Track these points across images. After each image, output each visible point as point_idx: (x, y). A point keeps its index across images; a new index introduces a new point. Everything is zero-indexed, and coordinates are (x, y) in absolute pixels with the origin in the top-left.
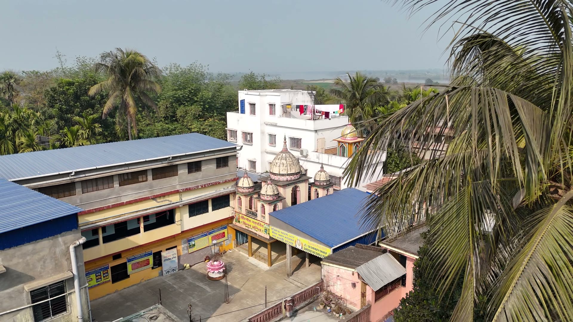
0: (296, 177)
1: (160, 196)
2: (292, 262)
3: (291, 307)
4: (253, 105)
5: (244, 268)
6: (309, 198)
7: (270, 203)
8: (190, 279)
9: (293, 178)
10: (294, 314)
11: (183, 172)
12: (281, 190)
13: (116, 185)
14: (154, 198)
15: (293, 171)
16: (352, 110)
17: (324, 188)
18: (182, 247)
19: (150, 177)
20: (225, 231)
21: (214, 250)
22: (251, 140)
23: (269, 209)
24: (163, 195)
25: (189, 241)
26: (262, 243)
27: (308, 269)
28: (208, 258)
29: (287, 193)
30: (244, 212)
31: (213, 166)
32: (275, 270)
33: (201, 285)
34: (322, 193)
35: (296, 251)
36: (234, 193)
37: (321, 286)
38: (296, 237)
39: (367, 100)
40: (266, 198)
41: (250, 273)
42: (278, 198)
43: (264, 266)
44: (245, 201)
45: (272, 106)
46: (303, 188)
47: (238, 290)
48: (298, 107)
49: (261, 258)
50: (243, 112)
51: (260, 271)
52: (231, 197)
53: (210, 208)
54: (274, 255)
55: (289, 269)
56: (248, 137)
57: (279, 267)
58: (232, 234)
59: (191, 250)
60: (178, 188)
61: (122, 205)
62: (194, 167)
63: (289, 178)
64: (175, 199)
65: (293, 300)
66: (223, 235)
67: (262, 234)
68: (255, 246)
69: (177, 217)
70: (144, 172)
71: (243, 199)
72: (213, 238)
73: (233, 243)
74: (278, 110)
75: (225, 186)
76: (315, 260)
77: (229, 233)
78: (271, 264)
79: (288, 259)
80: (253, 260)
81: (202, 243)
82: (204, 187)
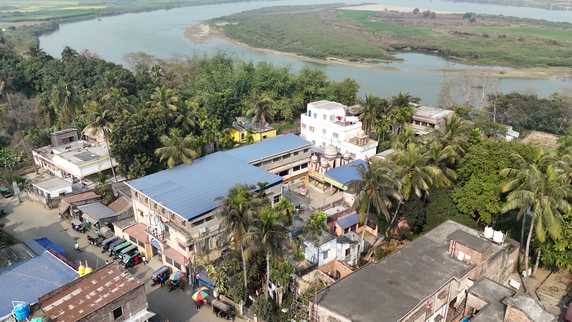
0: (335, 156)
1: (284, 165)
2: (333, 190)
3: (333, 205)
4: (315, 115)
5: (314, 192)
6: (341, 165)
7: (325, 168)
8: (294, 195)
9: (334, 157)
10: (334, 207)
11: (292, 155)
12: (329, 162)
13: (272, 162)
14: (283, 166)
15: (334, 154)
16: (366, 114)
17: (347, 160)
18: (290, 183)
19: (282, 158)
20: (305, 176)
21: (301, 184)
22: (314, 130)
23: (324, 170)
24: (286, 164)
25: (292, 180)
26: (320, 182)
27: (339, 194)
28: (299, 187)
29: (331, 163)
30: (313, 170)
31: (303, 152)
32: (326, 193)
33: (298, 197)
34: (346, 162)
35: (334, 186)
36: (310, 162)
37: (343, 199)
38: (335, 182)
39: (374, 109)
40: (323, 166)
41: (316, 194)
42: (328, 165)
43: (321, 191)
44: (314, 165)
45: (325, 116)
46: (338, 161)
47: (313, 200)
48: (337, 117)
49: (320, 188)
50: (310, 115)
51: (320, 193)
52: (308, 164)
53: (301, 168)
54: (325, 187)
55: (332, 193)
56: (312, 129)
57: (327, 192)
58: (308, 178)
59: (293, 184)
60: (291, 161)
61: (274, 168)
62: (296, 153)
63: (332, 157)
64: (289, 165)
65: (334, 203)
66: (304, 178)
67: (321, 179)
68: (317, 183)
69: (289, 172)
70: (280, 157)
71: (313, 165)
72: (301, 179)
73: (308, 181)
74: (328, 118)
75: (306, 159)
76: (341, 190)
77: (307, 177)
78: (324, 190)
79: (331, 189)
80: (316, 189)
81: (297, 181)
82: (299, 160)
